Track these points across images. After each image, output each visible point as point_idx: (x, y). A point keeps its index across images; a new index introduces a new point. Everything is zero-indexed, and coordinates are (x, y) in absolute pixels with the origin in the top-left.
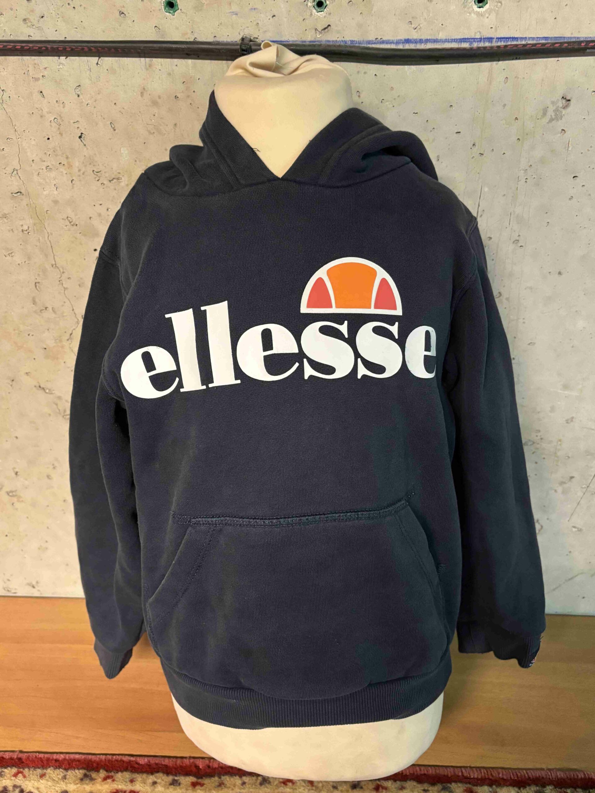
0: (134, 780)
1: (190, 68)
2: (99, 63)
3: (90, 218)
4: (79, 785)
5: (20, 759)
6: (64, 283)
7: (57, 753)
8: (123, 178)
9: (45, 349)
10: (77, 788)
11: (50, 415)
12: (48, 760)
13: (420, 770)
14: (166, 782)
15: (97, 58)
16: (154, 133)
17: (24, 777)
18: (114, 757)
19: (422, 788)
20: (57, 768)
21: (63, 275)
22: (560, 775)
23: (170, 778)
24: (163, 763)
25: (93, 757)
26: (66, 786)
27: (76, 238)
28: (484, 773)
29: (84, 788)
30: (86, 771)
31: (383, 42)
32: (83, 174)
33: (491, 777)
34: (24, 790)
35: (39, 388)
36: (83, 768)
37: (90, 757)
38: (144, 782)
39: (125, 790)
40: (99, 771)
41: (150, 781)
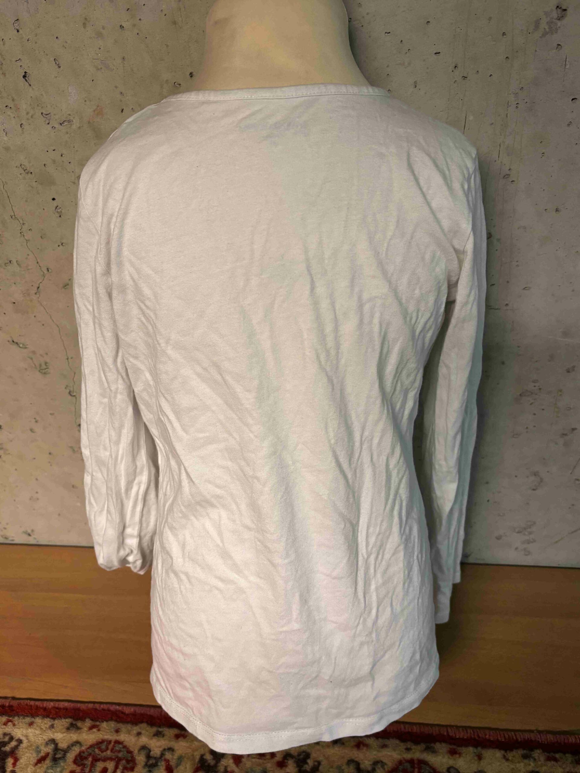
0: (120, 730)
3: (45, 165)
4: (65, 734)
5: (10, 707)
6: (25, 235)
7: (47, 700)
8: (74, 121)
9: (14, 303)
10: (64, 736)
11: (26, 369)
12: (37, 708)
13: (405, 728)
14: (150, 733)
16: (101, 68)
17: (14, 725)
18: (102, 706)
19: (405, 747)
20: (45, 717)
21: (23, 227)
22: (550, 738)
23: (154, 729)
24: (148, 713)
25: (83, 707)
26: (53, 735)
28: (471, 733)
29: (71, 737)
30: (72, 720)
32: (32, 117)
33: (477, 738)
34: (14, 736)
35: (13, 343)
36: (71, 718)
37: (79, 705)
38: (129, 732)
39: (109, 740)
40: (85, 721)
41: (135, 732)
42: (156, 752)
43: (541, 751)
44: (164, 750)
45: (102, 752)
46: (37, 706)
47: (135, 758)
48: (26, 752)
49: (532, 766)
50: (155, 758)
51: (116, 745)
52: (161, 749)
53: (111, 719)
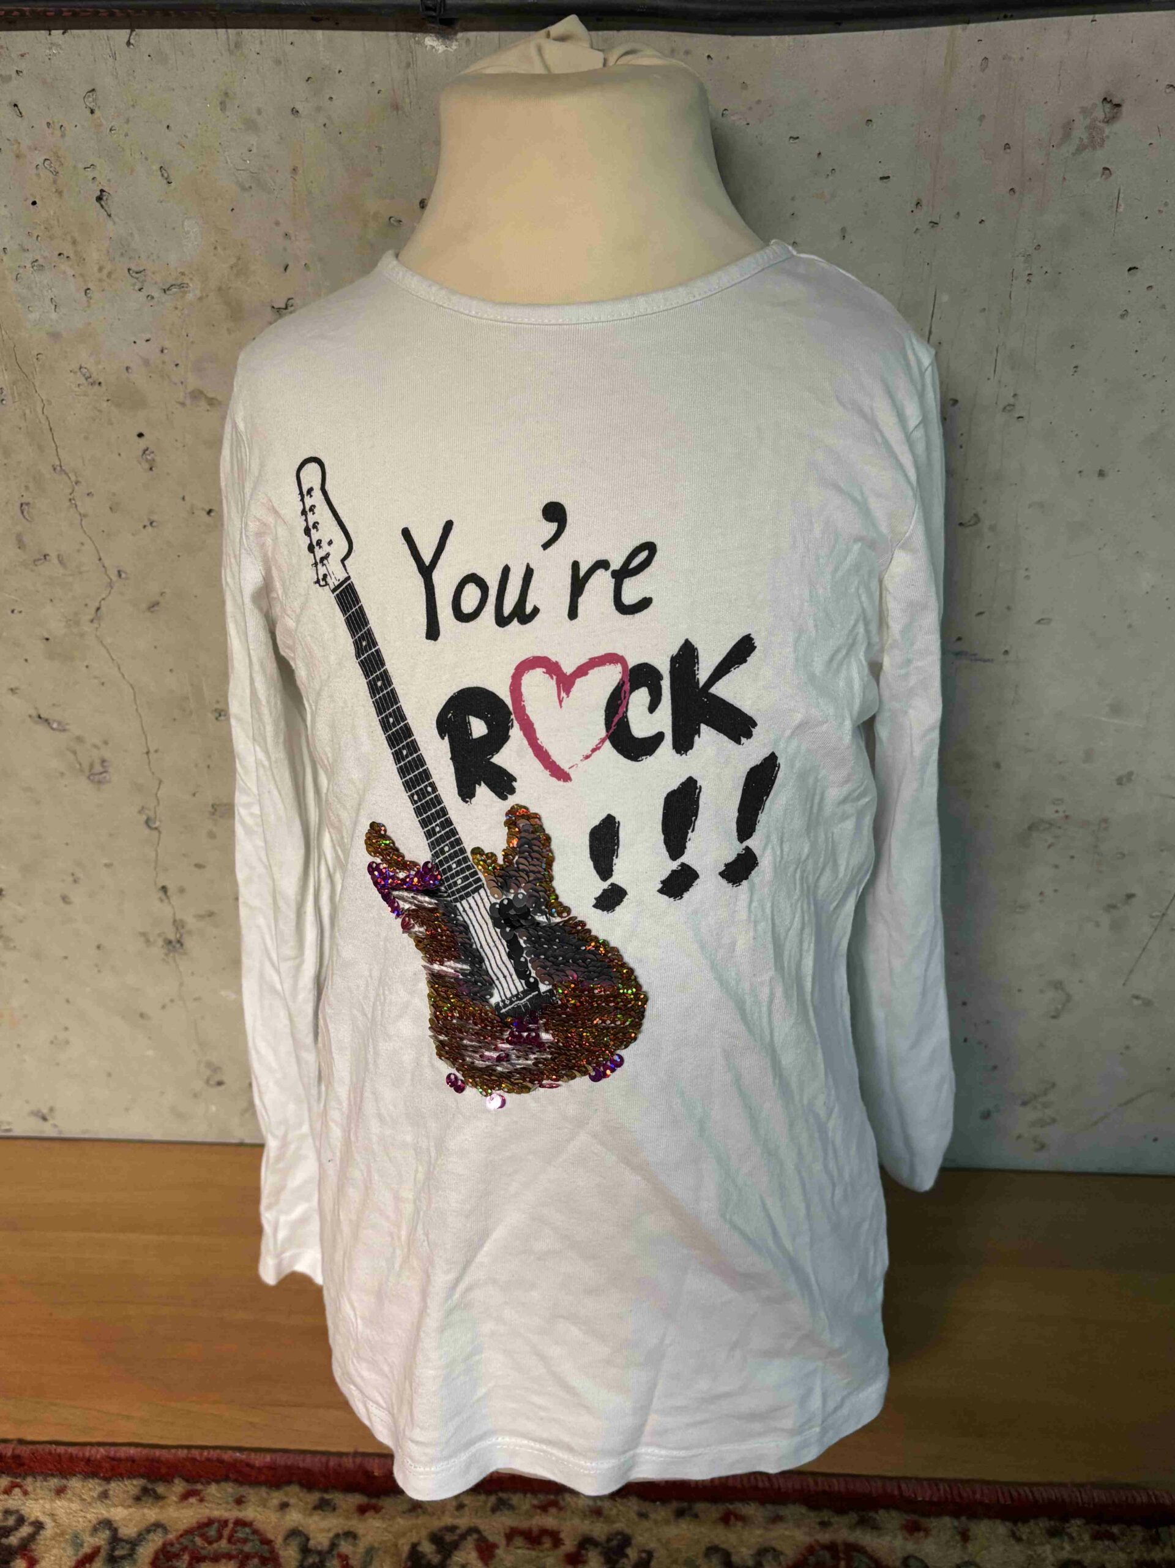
0: (244, 1499)
1: (321, 49)
2: (132, 41)
3: (127, 368)
4: (132, 1510)
5: (16, 1457)
6: (79, 503)
7: (91, 1444)
8: (191, 285)
9: (47, 639)
10: (130, 1514)
11: (62, 774)
12: (71, 1458)
13: (816, 1483)
14: (307, 1503)
15: (128, 31)
16: (251, 187)
17: (25, 1493)
18: (205, 1453)
19: (818, 1520)
20: (89, 1477)
21: (76, 488)
22: (1100, 1496)
23: (314, 1497)
24: (301, 1465)
25: (164, 1454)
26: (108, 1512)
27: (100, 411)
28: (945, 1491)
29: (144, 1515)
30: (145, 1481)
32: (109, 275)
33: (958, 1500)
34: (26, 1516)
35: (37, 719)
36: (142, 1476)
37: (158, 1453)
38: (264, 1504)
39: (224, 1518)
40: (173, 1482)
41: (275, 1502)
42: (320, 1540)
43: (1083, 1521)
44: (337, 1536)
45: (210, 1543)
46: (71, 1455)
47: (277, 1553)
48: (53, 1547)
49: (1067, 1551)
50: (319, 1553)
51: (239, 1528)
52: (331, 1535)
53: (226, 1479)
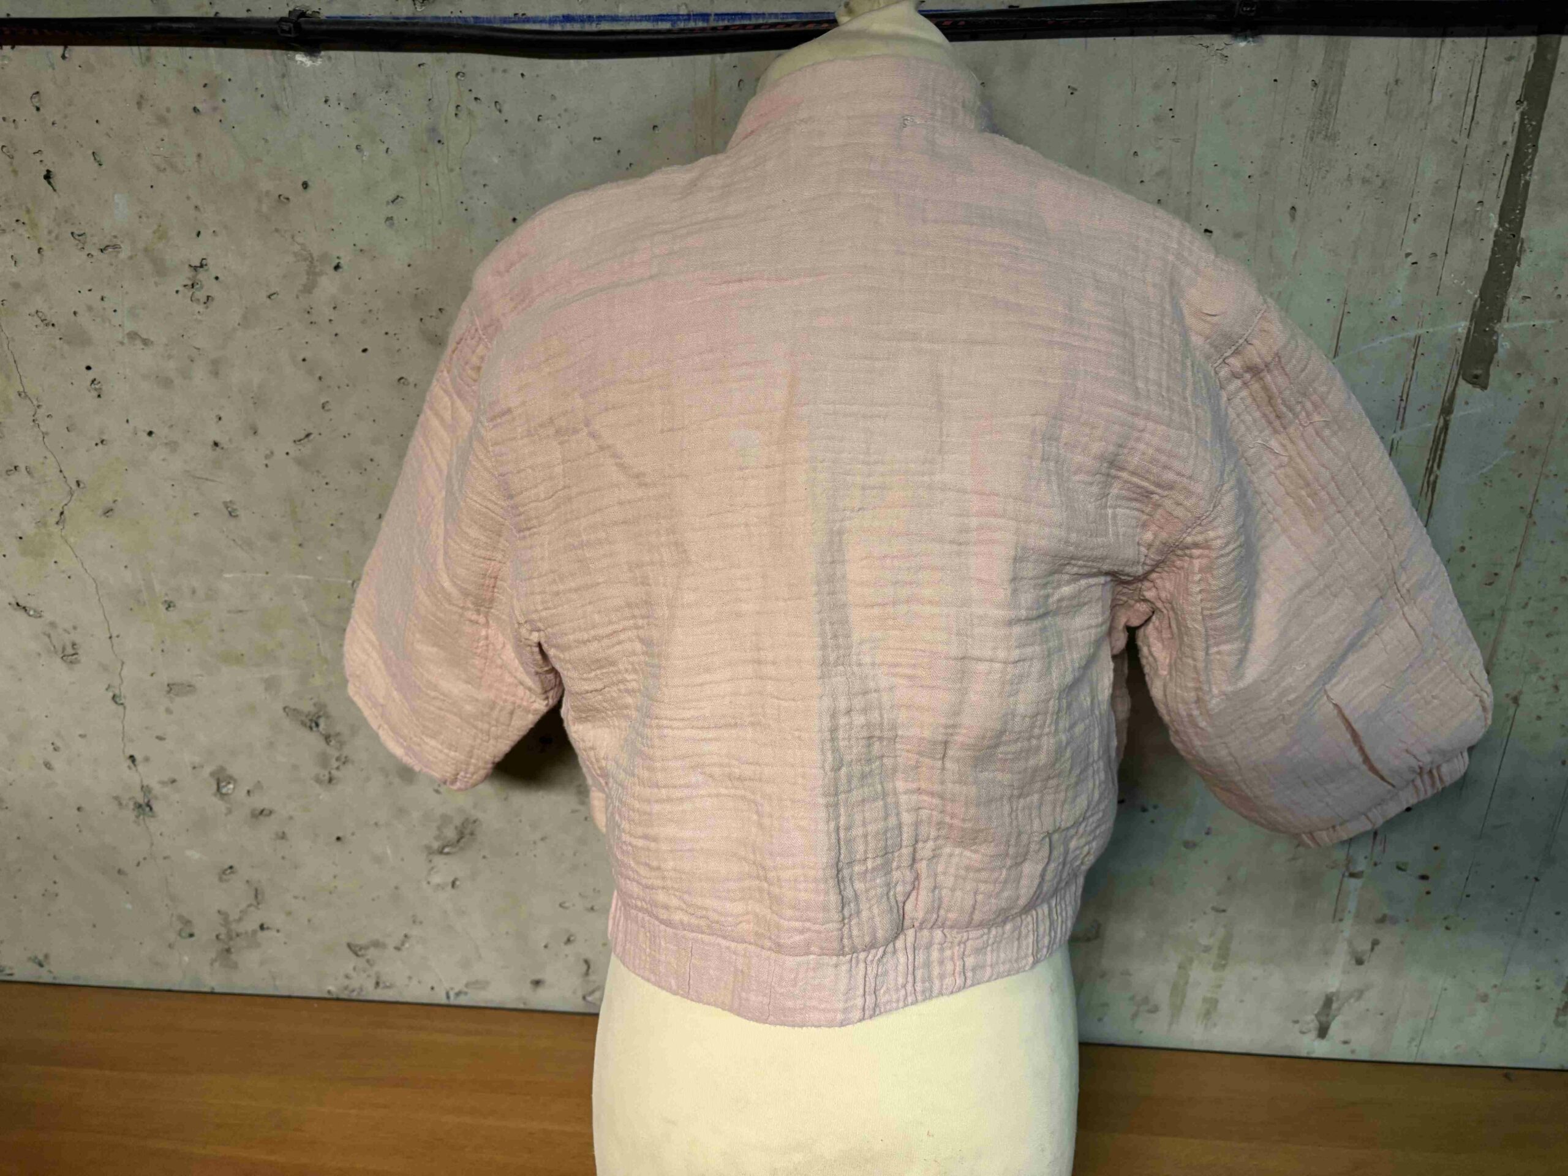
6: (40, 424)
8: (123, 246)
9: (21, 538)
11: (39, 654)
15: (61, 48)
16: (165, 169)
21: (38, 410)
27: (55, 348)
31: (528, 20)
32: (57, 238)
35: (18, 607)
